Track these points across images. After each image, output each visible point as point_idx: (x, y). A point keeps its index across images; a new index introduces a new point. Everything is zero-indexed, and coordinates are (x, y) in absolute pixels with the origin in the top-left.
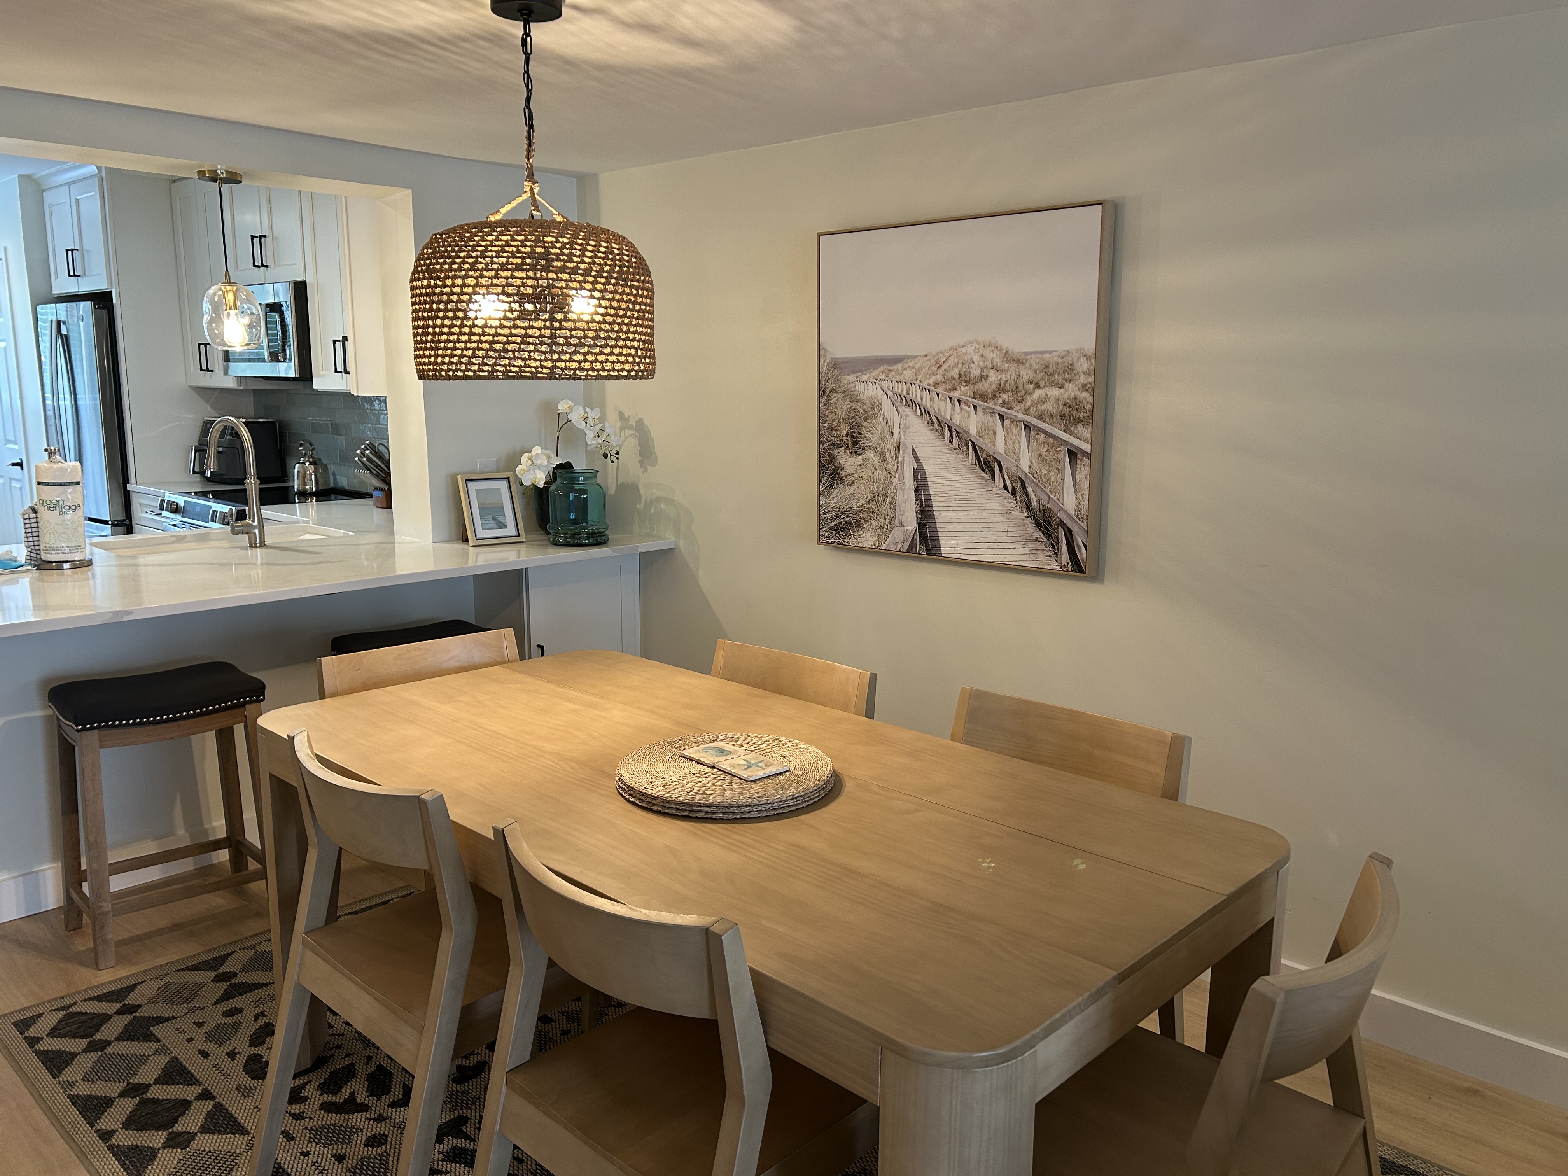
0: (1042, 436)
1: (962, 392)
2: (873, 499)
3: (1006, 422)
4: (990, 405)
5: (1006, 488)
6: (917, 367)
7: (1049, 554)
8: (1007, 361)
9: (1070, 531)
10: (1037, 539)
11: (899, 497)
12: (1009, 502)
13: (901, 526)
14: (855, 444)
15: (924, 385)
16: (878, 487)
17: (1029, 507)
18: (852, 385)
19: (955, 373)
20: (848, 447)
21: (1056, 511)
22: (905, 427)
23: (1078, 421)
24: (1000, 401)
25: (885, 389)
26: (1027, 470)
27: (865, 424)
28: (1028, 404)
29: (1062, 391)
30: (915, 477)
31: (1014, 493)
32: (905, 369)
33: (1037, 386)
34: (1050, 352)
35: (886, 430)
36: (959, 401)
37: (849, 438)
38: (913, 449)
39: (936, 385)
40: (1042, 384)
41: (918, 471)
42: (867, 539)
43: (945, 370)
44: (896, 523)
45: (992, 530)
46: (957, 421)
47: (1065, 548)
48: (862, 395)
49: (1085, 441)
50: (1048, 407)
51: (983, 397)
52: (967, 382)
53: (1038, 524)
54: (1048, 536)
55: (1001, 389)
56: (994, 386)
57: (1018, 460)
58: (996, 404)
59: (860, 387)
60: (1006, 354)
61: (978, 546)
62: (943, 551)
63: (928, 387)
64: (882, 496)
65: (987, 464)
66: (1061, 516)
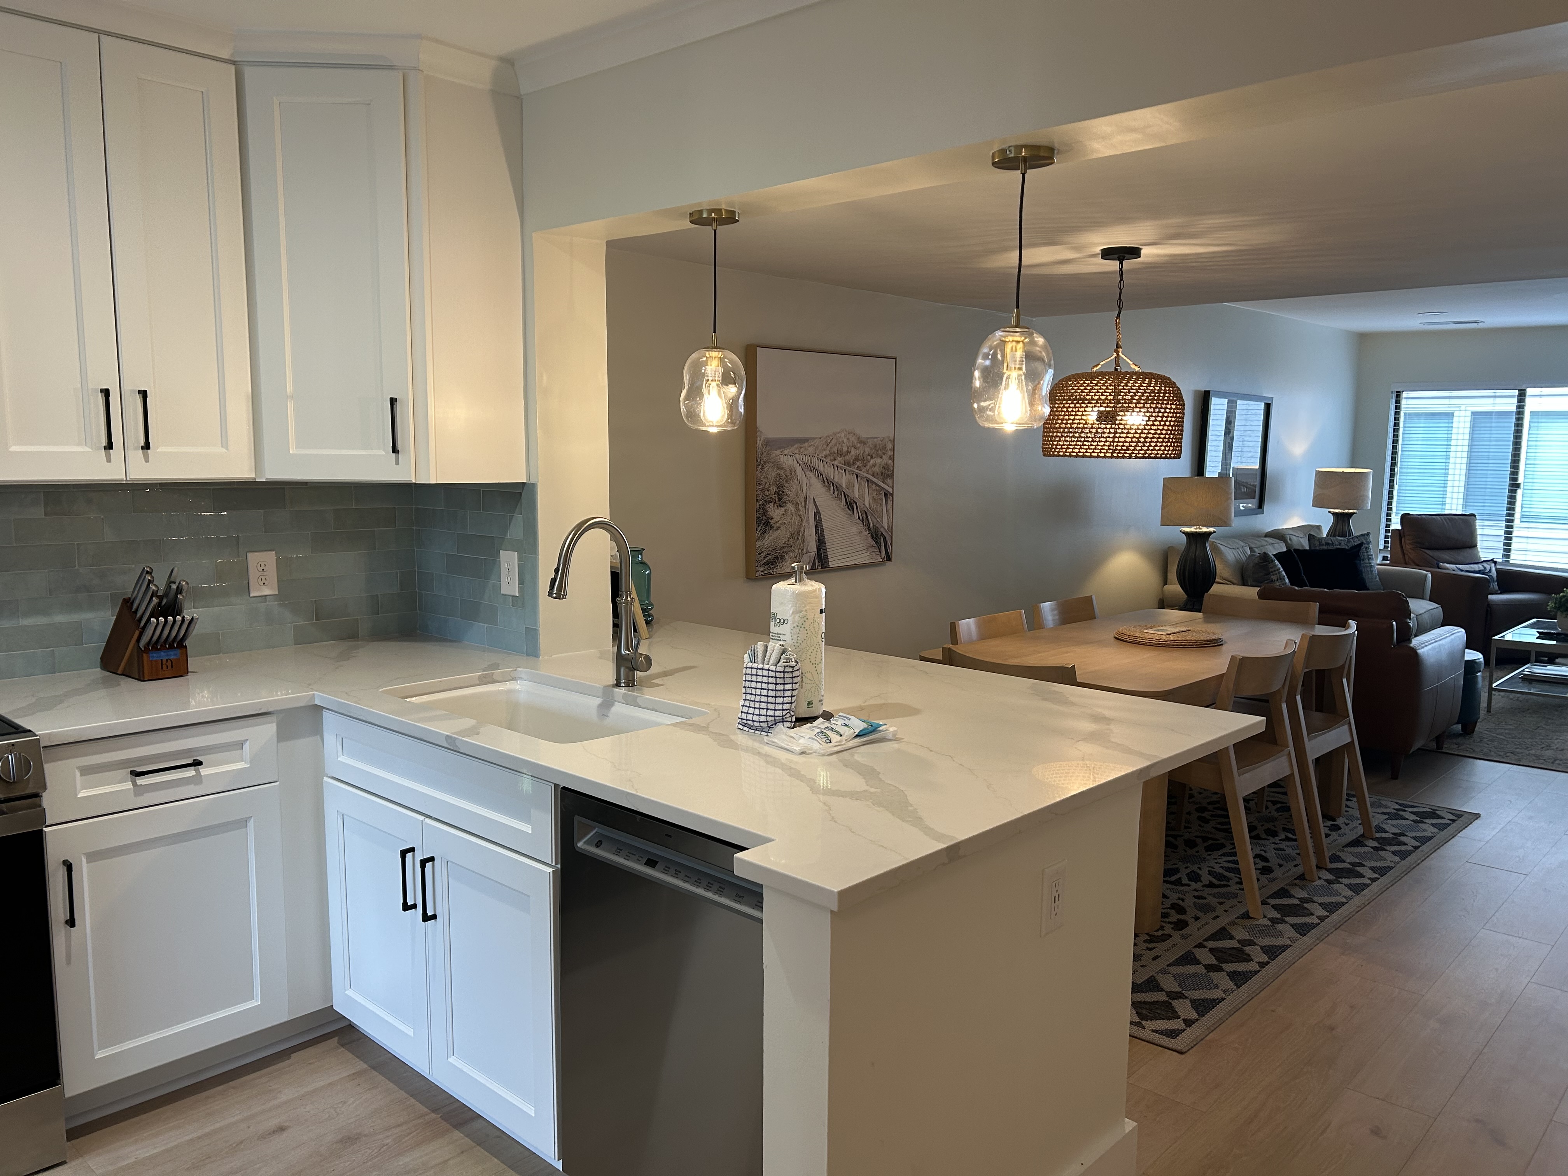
0: (874, 486)
1: (839, 461)
2: (792, 537)
3: (859, 478)
4: (851, 469)
5: (859, 518)
6: (816, 445)
7: (877, 553)
8: (859, 443)
9: (885, 538)
10: (872, 546)
11: (806, 533)
12: (861, 526)
13: (808, 552)
14: (780, 499)
15: (820, 457)
16: (794, 528)
17: (869, 527)
18: (778, 457)
19: (835, 449)
20: (775, 502)
21: (879, 527)
22: (810, 485)
23: (888, 476)
25: (799, 460)
26: (868, 506)
27: (786, 485)
28: (868, 467)
29: (882, 460)
30: (815, 518)
31: (862, 521)
32: (810, 446)
33: (872, 457)
34: (877, 438)
35: (799, 489)
36: (837, 467)
37: (776, 496)
38: (814, 499)
39: (826, 457)
40: (874, 456)
41: (817, 514)
42: (788, 566)
43: (831, 448)
44: (805, 551)
45: (854, 544)
46: (836, 480)
47: (883, 548)
48: (784, 464)
49: (890, 487)
50: (876, 469)
51: (847, 463)
52: (841, 455)
53: (873, 537)
54: (877, 543)
55: (856, 459)
56: (854, 457)
57: (864, 501)
58: (854, 468)
59: (783, 459)
60: (859, 438)
61: (847, 556)
62: (830, 563)
63: (822, 458)
64: (797, 535)
65: (851, 505)
66: (882, 530)
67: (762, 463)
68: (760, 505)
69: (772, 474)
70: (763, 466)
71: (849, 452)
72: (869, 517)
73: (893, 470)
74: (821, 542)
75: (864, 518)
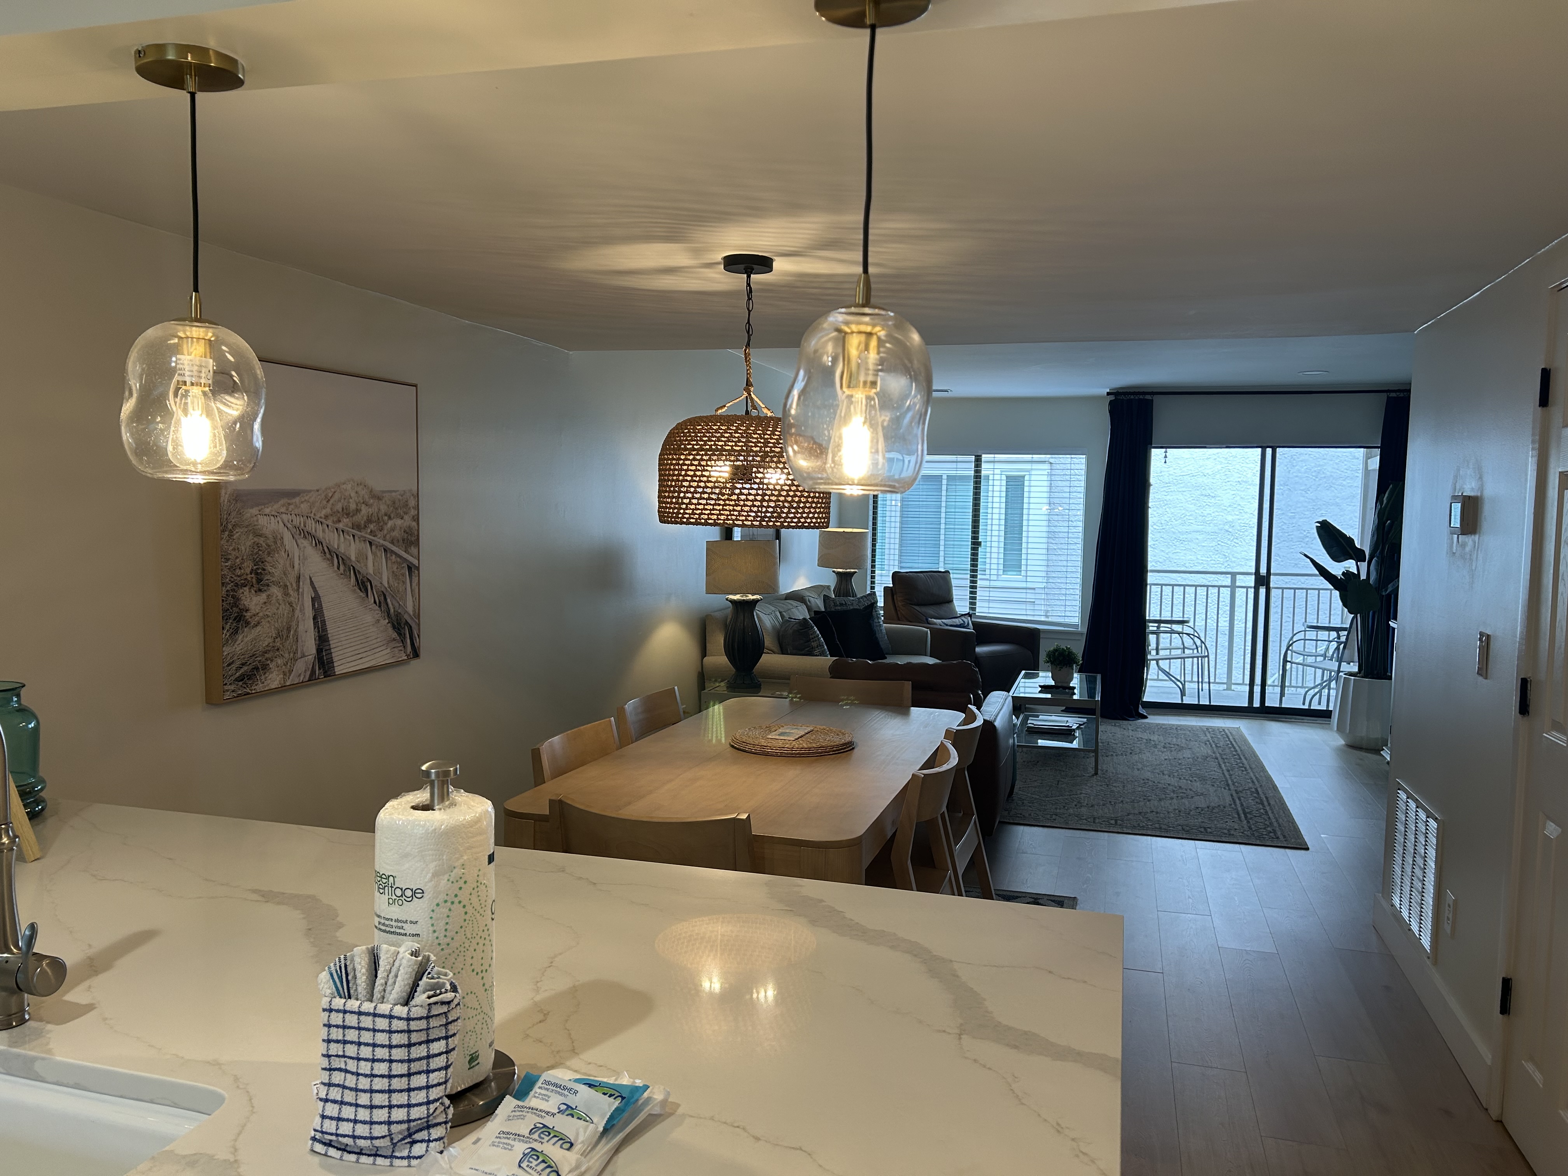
0: (394, 556)
1: (345, 522)
2: (279, 635)
3: (373, 547)
4: (363, 534)
5: (375, 602)
6: (311, 500)
7: (400, 648)
8: (372, 498)
9: (411, 627)
10: (394, 640)
11: (301, 628)
12: (377, 613)
13: (303, 656)
14: (259, 581)
15: (317, 518)
16: (282, 622)
17: (389, 614)
18: (255, 518)
19: (339, 507)
20: (252, 586)
21: (403, 613)
22: (304, 559)
23: (412, 543)
24: (369, 531)
25: (286, 522)
26: (386, 586)
27: (269, 559)
28: (385, 532)
29: (403, 521)
30: (313, 605)
31: (380, 606)
32: (302, 502)
33: (390, 518)
34: (395, 491)
35: (288, 564)
36: (343, 531)
37: (253, 575)
38: (310, 579)
39: (326, 517)
40: (392, 516)
41: (316, 599)
42: (274, 679)
43: (332, 504)
44: (299, 655)
45: (368, 639)
46: (342, 549)
47: (408, 641)
48: (265, 529)
49: (415, 558)
50: (396, 534)
51: (357, 527)
52: (348, 514)
53: (394, 627)
54: (400, 634)
55: (369, 521)
56: (365, 518)
57: (381, 578)
58: (366, 533)
59: (263, 521)
60: (371, 491)
61: (360, 656)
62: (336, 669)
63: (320, 520)
64: (286, 632)
65: (363, 584)
66: (406, 617)
67: (230, 527)
68: (227, 591)
69: (245, 544)
70: (231, 531)
71: (358, 511)
72: (389, 600)
73: (418, 535)
74: (322, 640)
75: (382, 602)
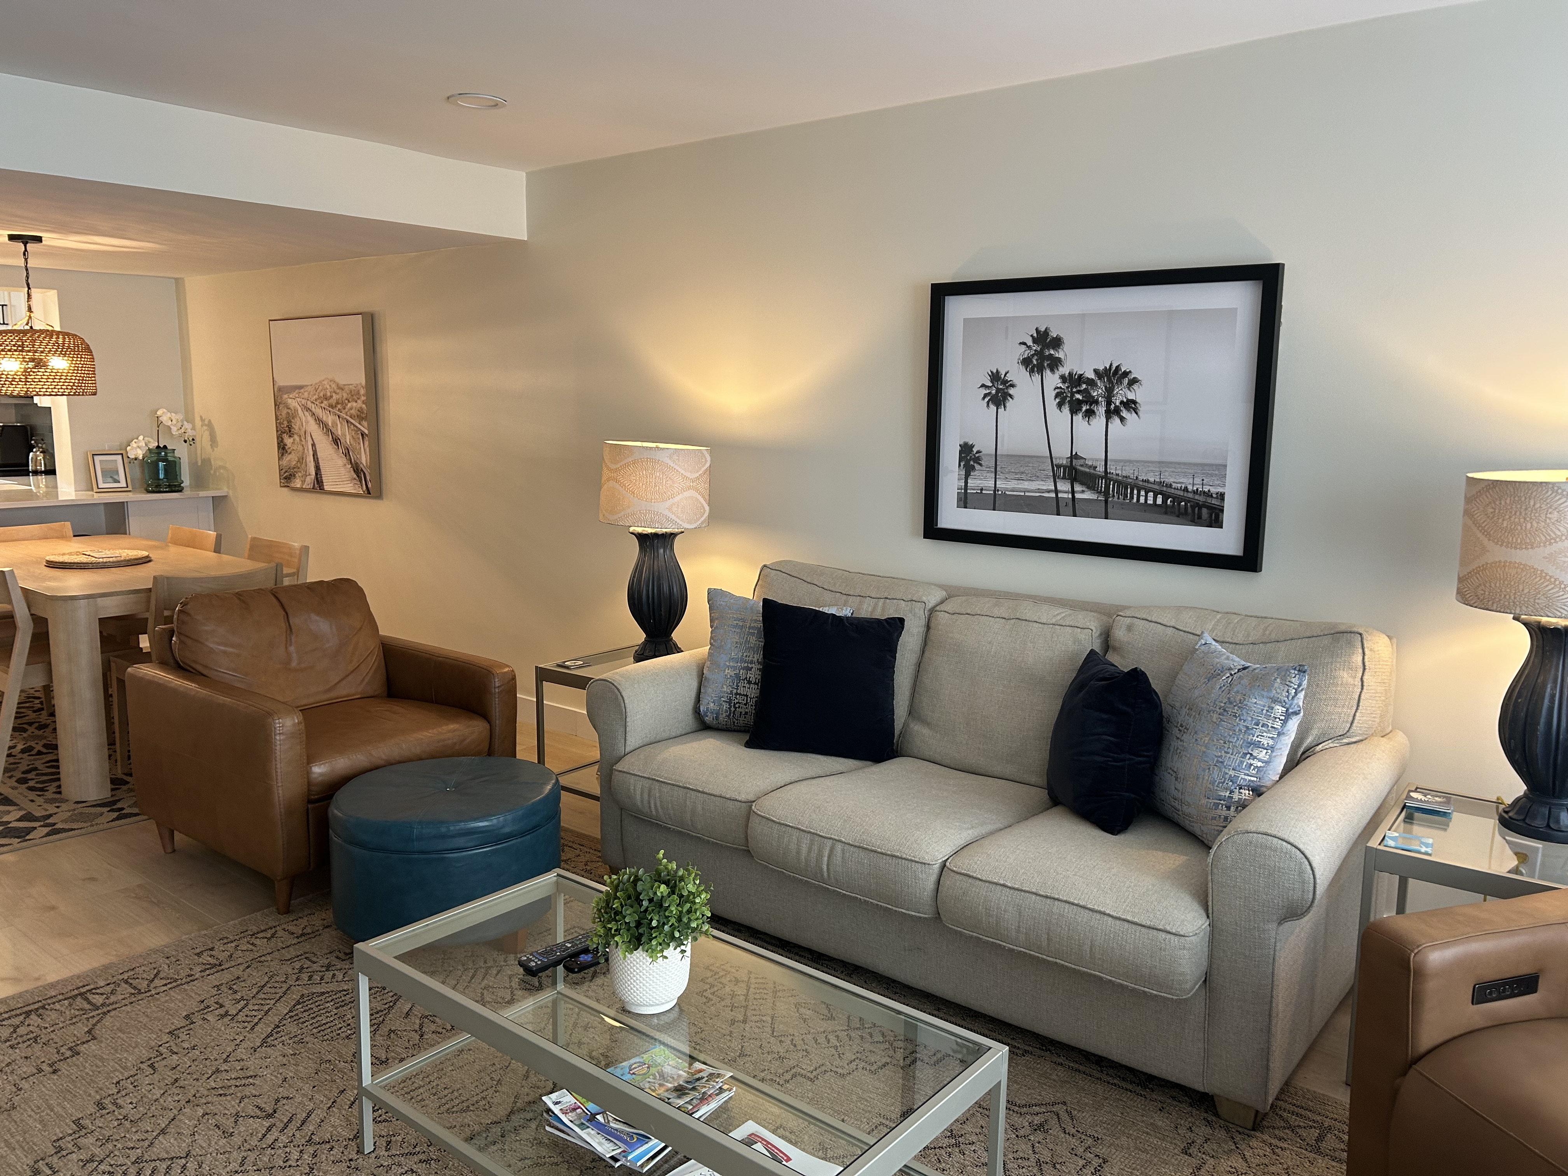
0: (352, 426)
1: (325, 403)
2: (298, 461)
3: (340, 419)
4: (334, 410)
5: (343, 453)
6: (309, 391)
7: (359, 486)
8: (338, 388)
9: (365, 473)
10: (355, 479)
11: (308, 459)
12: (344, 460)
13: (310, 475)
14: (290, 431)
16: (300, 454)
17: (351, 462)
18: (287, 400)
19: (321, 395)
20: (287, 433)
21: (360, 464)
22: (307, 422)
23: (363, 419)
24: (338, 409)
25: (299, 402)
26: (349, 444)
27: (293, 421)
28: (347, 410)
29: (357, 404)
30: (313, 448)
31: (346, 456)
32: (305, 392)
33: (349, 401)
34: (351, 384)
35: (300, 424)
36: (324, 409)
37: (287, 428)
38: (311, 434)
39: (316, 400)
41: (313, 445)
42: (297, 483)
43: (319, 393)
44: (308, 474)
45: (340, 475)
46: (324, 419)
47: (364, 482)
48: (291, 405)
49: (366, 428)
50: (353, 412)
51: (333, 406)
52: (326, 399)
53: (355, 471)
54: (358, 476)
55: (338, 403)
56: (335, 401)
57: (346, 439)
58: (336, 410)
59: (290, 401)
60: (338, 385)
61: (336, 483)
62: (325, 487)
63: (313, 401)
64: (301, 460)
65: (336, 441)
66: (361, 466)
67: (278, 404)
68: (279, 434)
71: (331, 397)
72: (351, 453)
73: (368, 413)
74: (318, 468)
75: (347, 454)
